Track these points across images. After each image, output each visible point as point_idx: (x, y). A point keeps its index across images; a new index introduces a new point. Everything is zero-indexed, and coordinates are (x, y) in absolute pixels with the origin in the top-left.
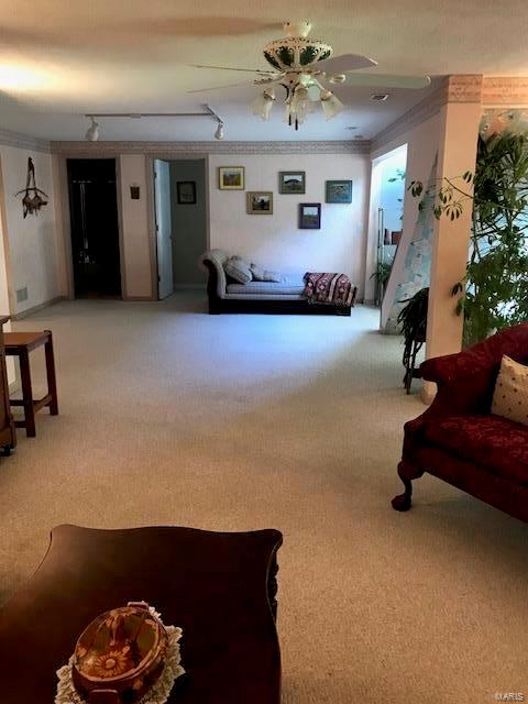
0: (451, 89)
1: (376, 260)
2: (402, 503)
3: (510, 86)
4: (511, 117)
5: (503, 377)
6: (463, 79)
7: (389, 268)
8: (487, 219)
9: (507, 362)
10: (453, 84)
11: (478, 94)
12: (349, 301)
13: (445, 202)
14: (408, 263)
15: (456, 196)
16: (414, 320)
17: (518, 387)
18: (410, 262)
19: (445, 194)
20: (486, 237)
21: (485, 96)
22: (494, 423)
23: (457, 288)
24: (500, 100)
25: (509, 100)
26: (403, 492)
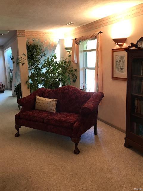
0: (18, 33)
1: (9, 77)
2: (17, 135)
3: (32, 33)
4: (34, 40)
5: (37, 100)
6: (20, 31)
7: (12, 79)
8: (33, 65)
9: (38, 97)
10: (18, 32)
11: (25, 35)
12: (3, 89)
13: (20, 61)
14: (16, 77)
15: (23, 60)
16: (18, 91)
17: (40, 102)
18: (17, 77)
19: (20, 59)
20: (33, 69)
21: (27, 35)
22: (36, 111)
23: (27, 82)
24: (30, 36)
25: (32, 37)
26: (17, 132)
